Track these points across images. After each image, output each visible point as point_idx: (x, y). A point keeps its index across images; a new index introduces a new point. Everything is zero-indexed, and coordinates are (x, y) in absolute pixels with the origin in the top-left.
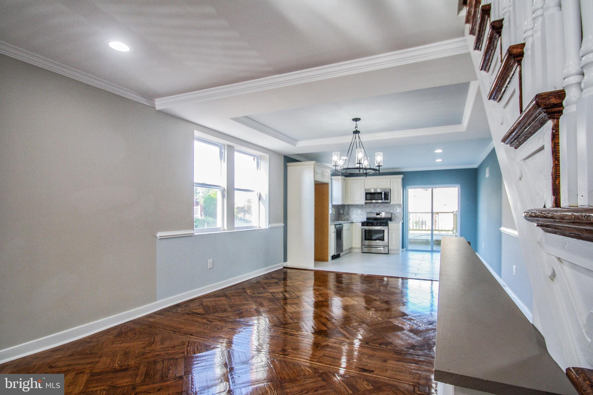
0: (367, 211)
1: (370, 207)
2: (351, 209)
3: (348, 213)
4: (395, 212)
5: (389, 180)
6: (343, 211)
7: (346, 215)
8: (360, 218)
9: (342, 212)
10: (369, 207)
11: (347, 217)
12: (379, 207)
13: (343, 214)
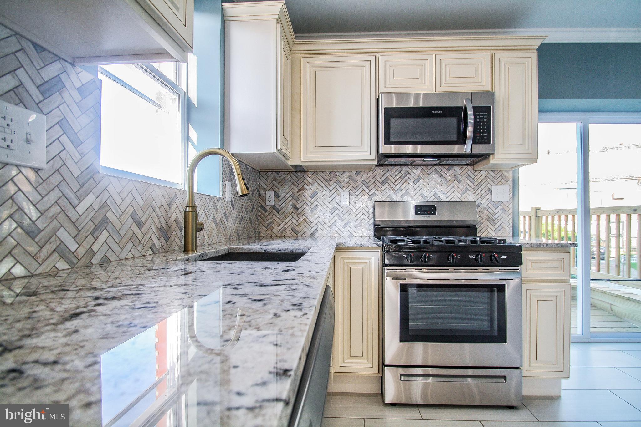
0: (374, 194)
1: (387, 180)
2: (309, 191)
3: (296, 208)
4: (484, 202)
5: (487, 56)
6: (277, 196)
7: (286, 216)
8: (344, 227)
9: (270, 199)
10: (383, 183)
11: (291, 221)
12: (420, 183)
13: (274, 207)
